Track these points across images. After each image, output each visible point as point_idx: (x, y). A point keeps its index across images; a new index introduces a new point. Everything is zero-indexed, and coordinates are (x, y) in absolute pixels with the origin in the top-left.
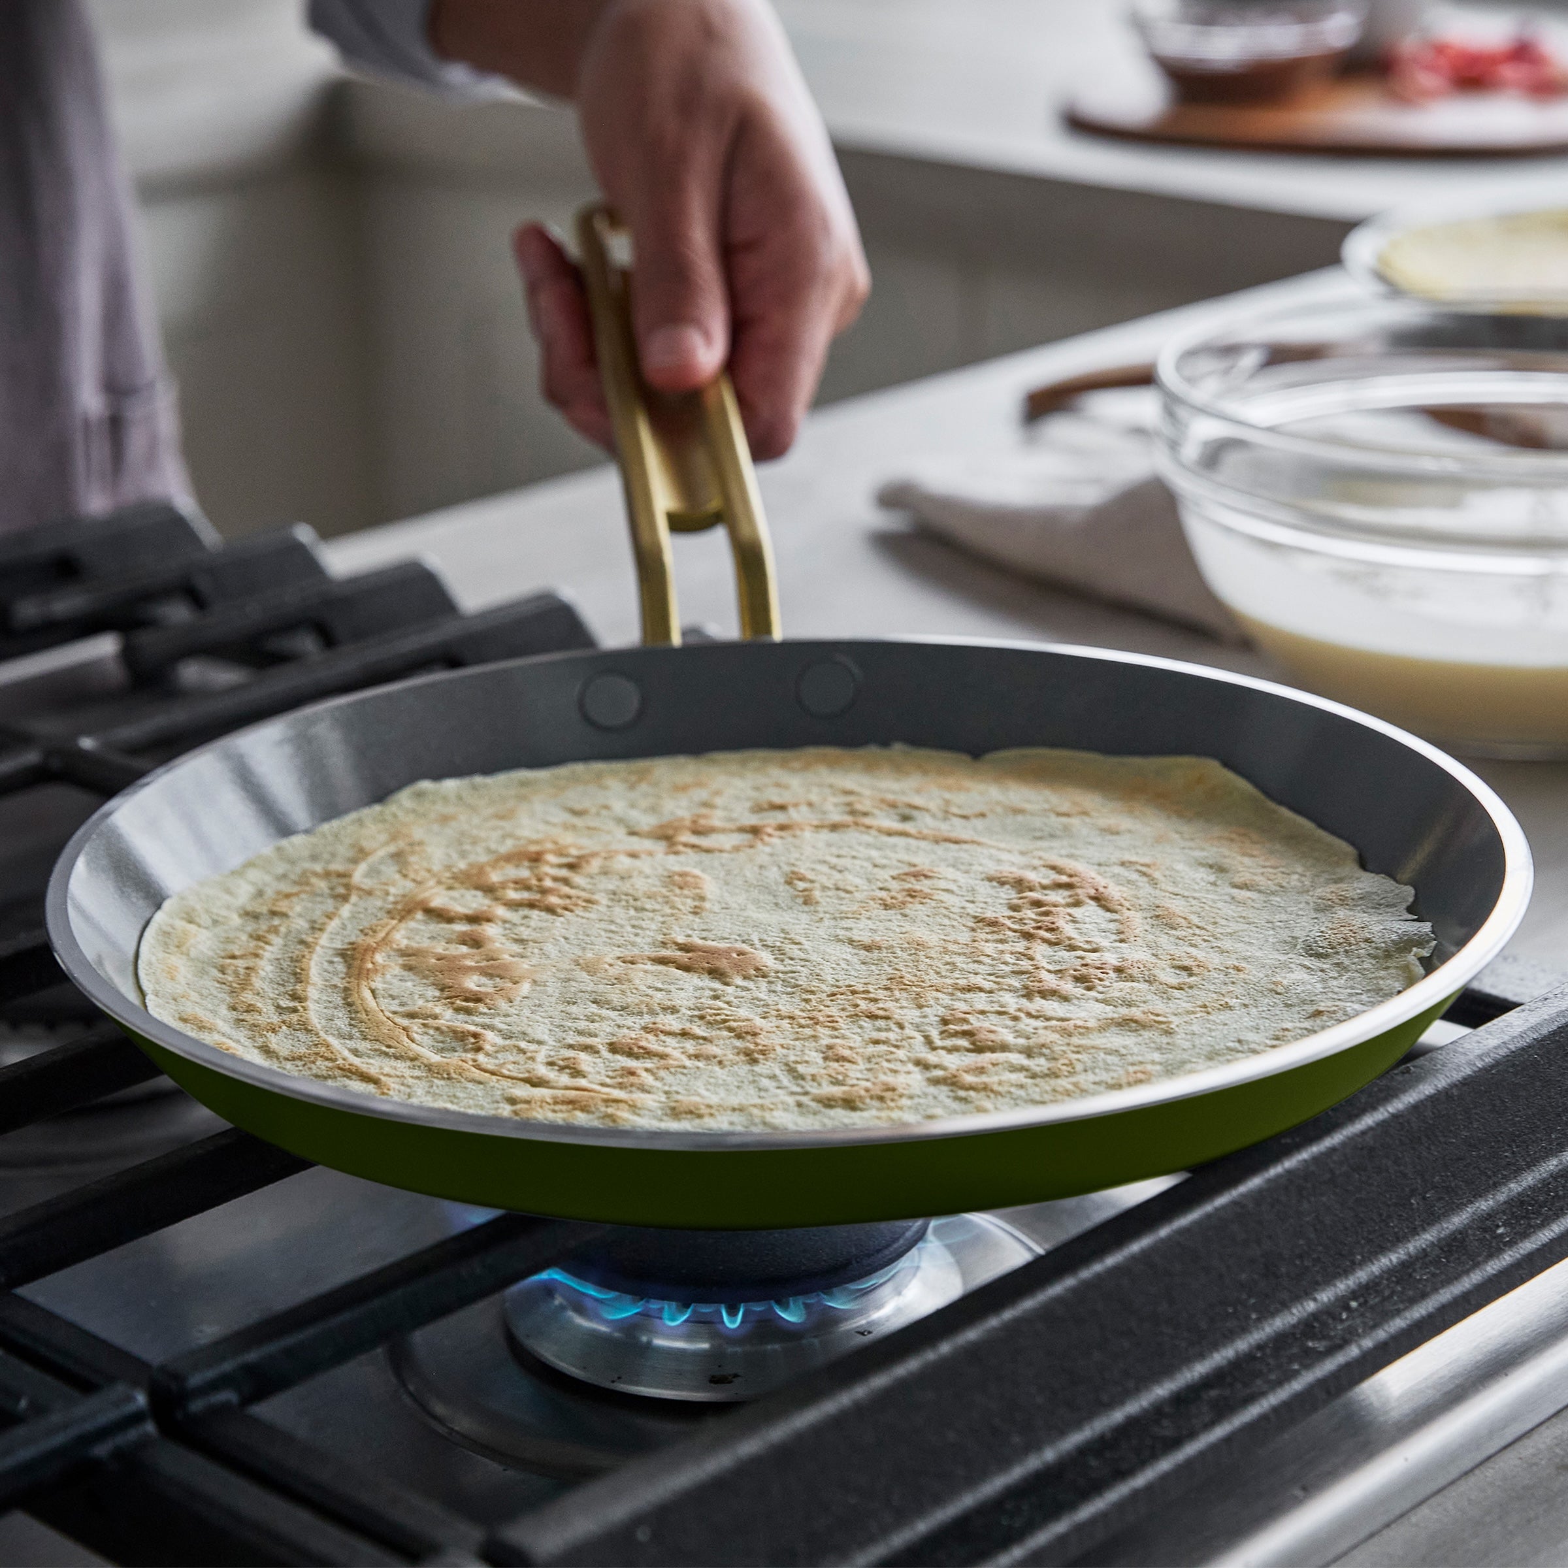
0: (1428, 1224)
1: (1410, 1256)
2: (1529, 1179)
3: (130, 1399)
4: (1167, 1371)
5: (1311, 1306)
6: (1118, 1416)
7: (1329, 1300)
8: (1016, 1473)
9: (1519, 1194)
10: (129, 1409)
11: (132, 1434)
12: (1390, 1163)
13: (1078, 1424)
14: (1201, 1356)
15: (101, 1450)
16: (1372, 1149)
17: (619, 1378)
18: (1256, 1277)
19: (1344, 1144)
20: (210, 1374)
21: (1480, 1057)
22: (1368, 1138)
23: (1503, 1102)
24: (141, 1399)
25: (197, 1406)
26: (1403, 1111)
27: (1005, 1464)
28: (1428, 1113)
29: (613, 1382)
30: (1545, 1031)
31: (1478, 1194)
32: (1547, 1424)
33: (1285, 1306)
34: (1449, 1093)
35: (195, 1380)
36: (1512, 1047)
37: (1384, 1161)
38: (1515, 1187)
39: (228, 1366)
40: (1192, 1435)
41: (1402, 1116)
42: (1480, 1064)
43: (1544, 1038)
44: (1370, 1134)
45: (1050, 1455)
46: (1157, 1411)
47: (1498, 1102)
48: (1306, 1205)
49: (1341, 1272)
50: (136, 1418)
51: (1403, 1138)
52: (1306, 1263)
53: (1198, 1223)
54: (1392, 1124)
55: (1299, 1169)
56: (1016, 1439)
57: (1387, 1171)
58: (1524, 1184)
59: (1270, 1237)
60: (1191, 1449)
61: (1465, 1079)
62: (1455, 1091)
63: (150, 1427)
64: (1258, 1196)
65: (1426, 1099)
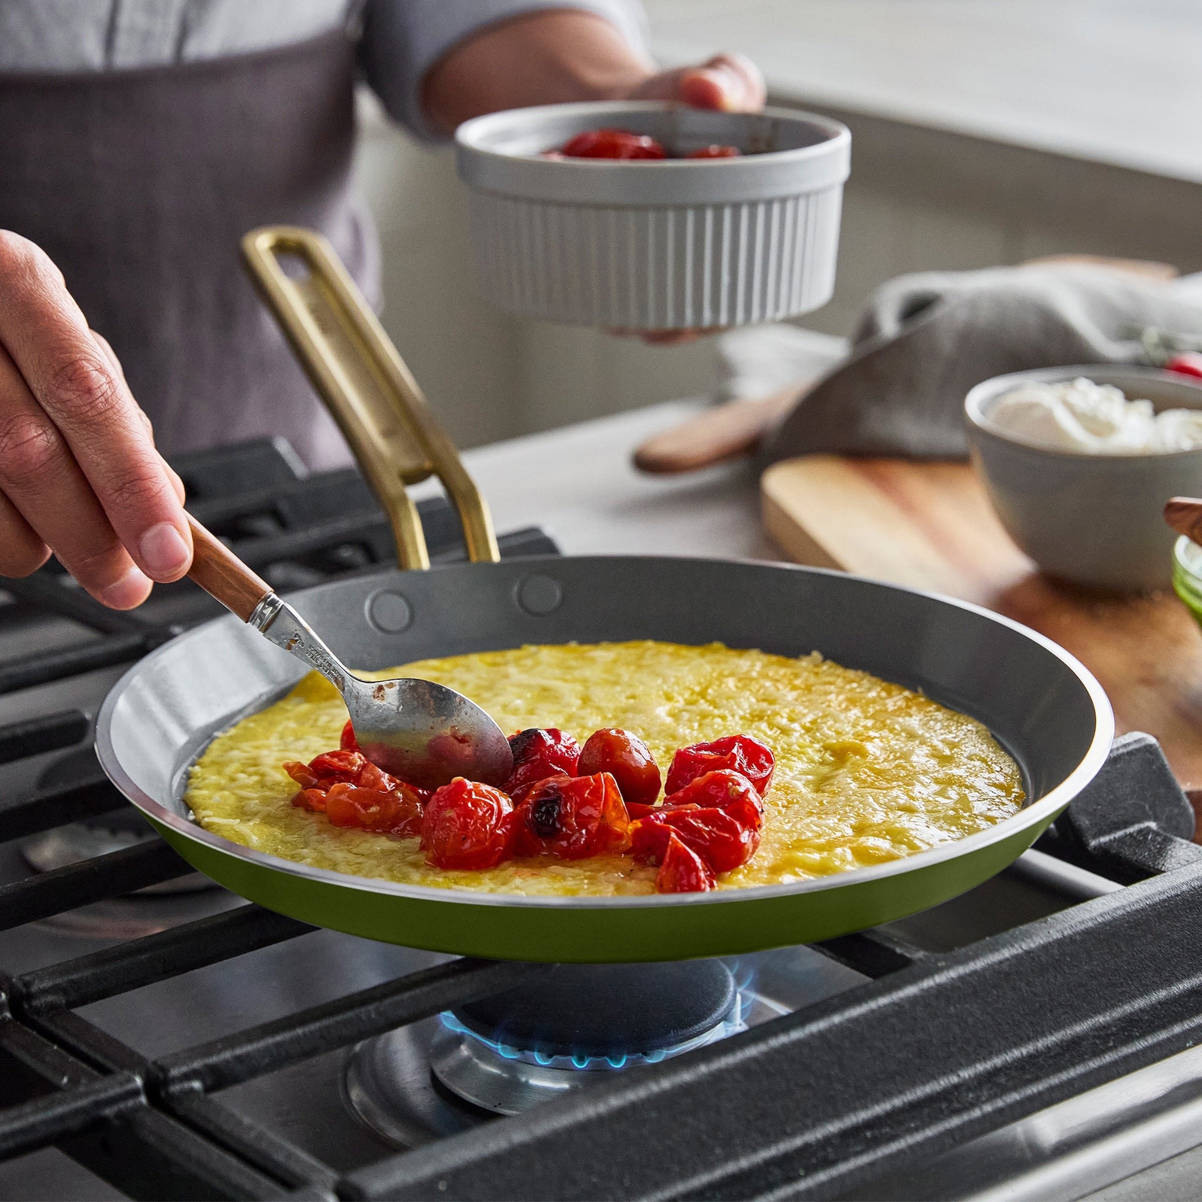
0: (1055, 1030)
1: (1037, 1051)
2: (1140, 1003)
3: (130, 1080)
4: (838, 1115)
5: (954, 1079)
6: (798, 1142)
7: (970, 1076)
8: (718, 1173)
9: (1131, 1014)
10: (129, 1087)
11: (131, 1103)
12: (1023, 985)
13: (767, 1144)
14: (865, 1107)
15: (108, 1112)
16: (1007, 974)
17: (500, 1104)
18: (911, 1056)
19: (984, 970)
20: (184, 1069)
21: (1101, 915)
22: (1005, 967)
23: (1119, 947)
24: (139, 1081)
25: (175, 1088)
26: (1034, 949)
27: (709, 1166)
28: (1055, 951)
29: (495, 1106)
30: (1157, 899)
31: (1097, 1012)
32: (1132, 1178)
33: (933, 1078)
34: (1074, 938)
35: (175, 1072)
36: (1128, 909)
37: (1018, 983)
38: (1128, 1008)
39: (197, 1064)
40: (846, 1158)
41: (1033, 952)
42: (1100, 920)
43: (1156, 904)
44: (1008, 963)
45: (744, 1163)
46: (827, 1141)
47: (1115, 948)
48: (952, 1009)
49: (981, 1058)
50: (135, 1093)
51: (1034, 968)
52: (952, 1049)
53: (864, 1016)
54: (1025, 957)
55: (947, 984)
56: (718, 1151)
57: (1020, 990)
58: (1136, 1006)
59: (922, 1029)
60: (843, 1168)
61: (1087, 929)
62: (1078, 937)
63: (143, 1099)
64: (913, 1001)
65: (1054, 942)
